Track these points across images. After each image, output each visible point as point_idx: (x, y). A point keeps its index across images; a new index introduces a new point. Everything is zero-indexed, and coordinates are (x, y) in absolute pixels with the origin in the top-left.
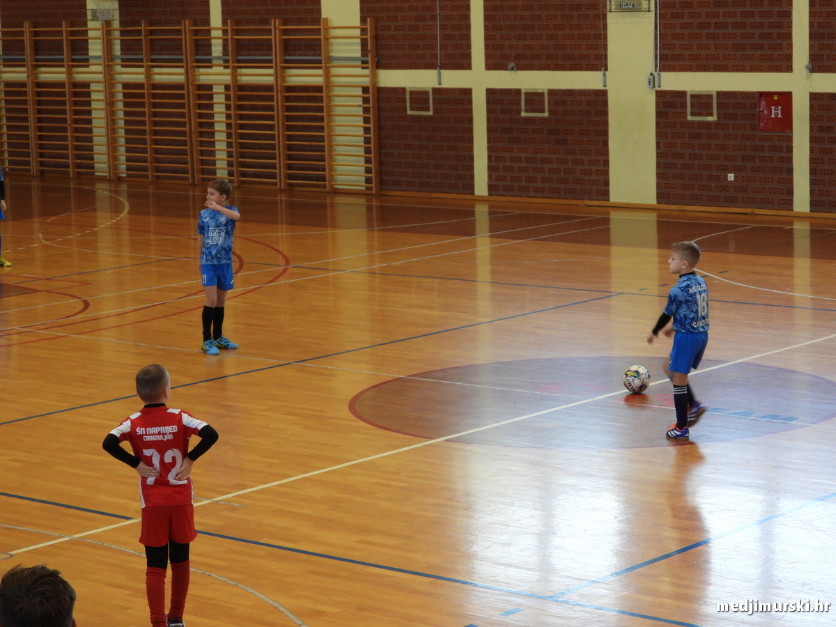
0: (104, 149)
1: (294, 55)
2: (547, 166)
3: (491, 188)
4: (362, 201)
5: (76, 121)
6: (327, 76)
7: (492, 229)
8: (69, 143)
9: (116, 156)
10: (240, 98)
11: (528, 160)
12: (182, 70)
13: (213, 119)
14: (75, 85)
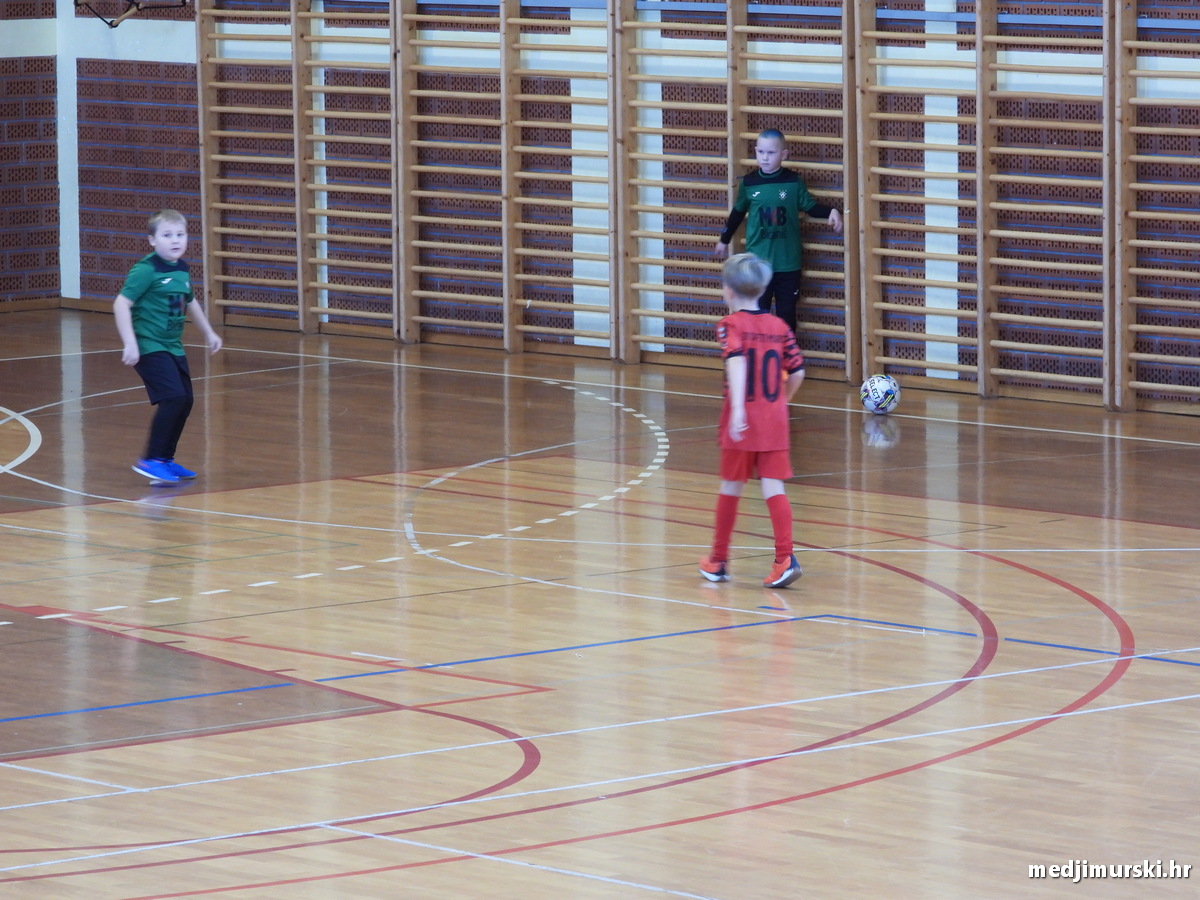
0: (603, 270)
1: (1166, 16)
5: (526, 187)
8: (504, 249)
9: (636, 291)
10: (1002, 136)
12: (836, 50)
13: (922, 193)
14: (527, 84)
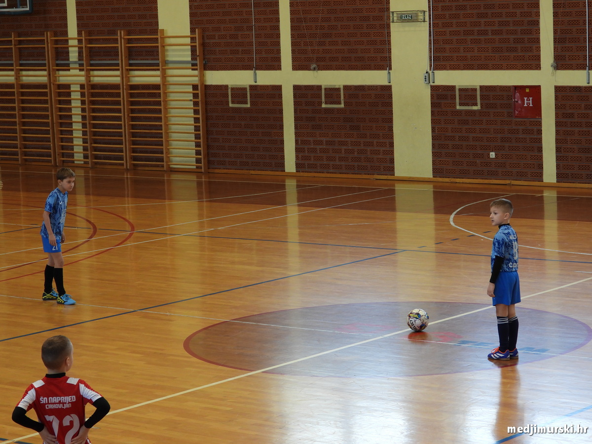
1: (137, 60)
2: (344, 148)
3: (298, 166)
4: (193, 178)
6: (164, 76)
7: (299, 199)
11: (328, 143)
12: (45, 73)
13: (71, 112)
